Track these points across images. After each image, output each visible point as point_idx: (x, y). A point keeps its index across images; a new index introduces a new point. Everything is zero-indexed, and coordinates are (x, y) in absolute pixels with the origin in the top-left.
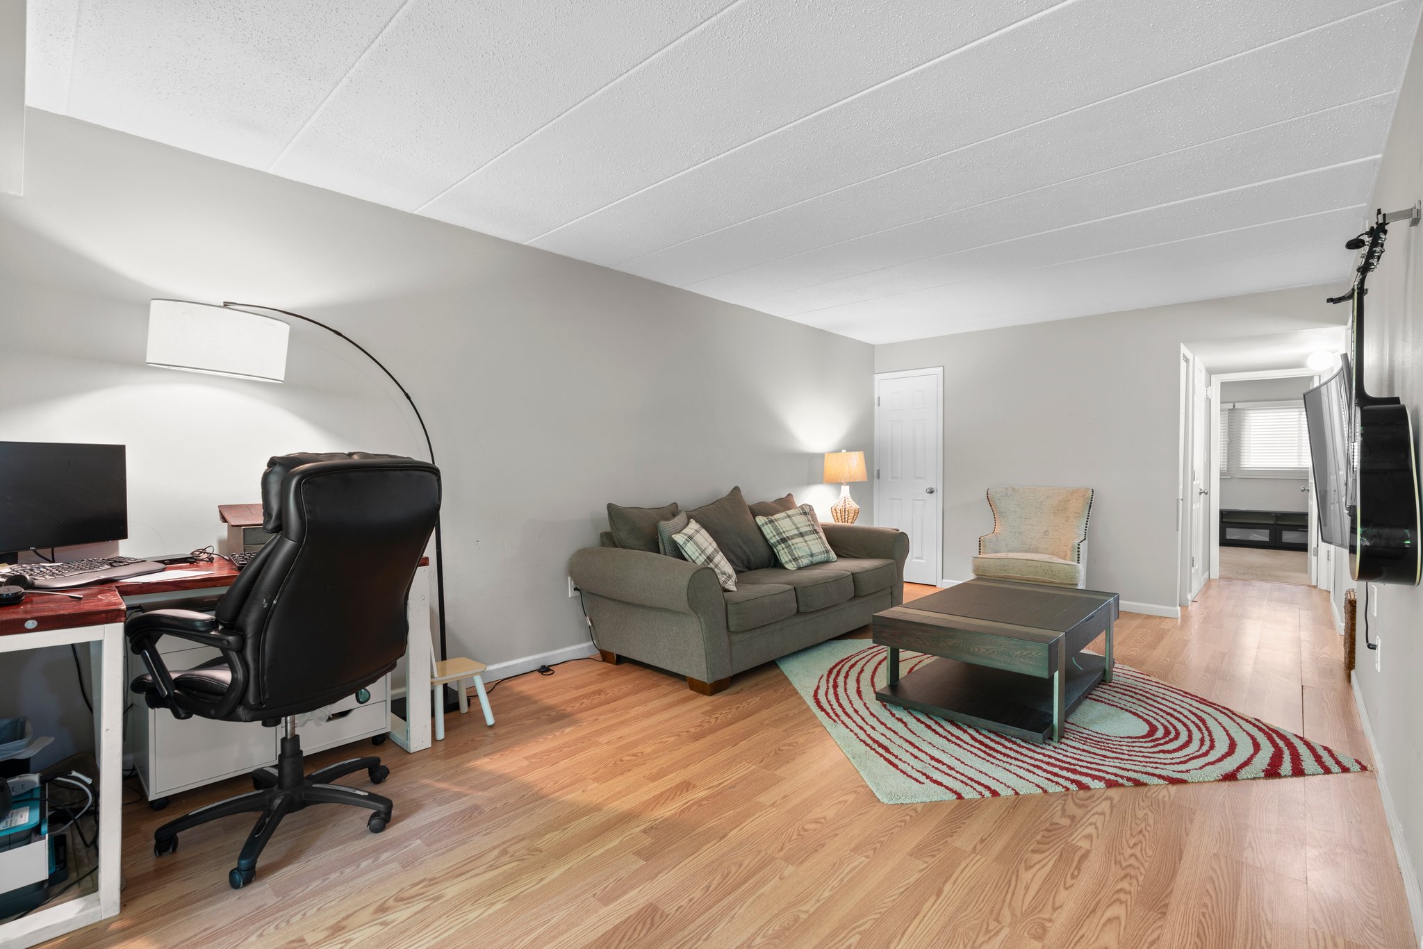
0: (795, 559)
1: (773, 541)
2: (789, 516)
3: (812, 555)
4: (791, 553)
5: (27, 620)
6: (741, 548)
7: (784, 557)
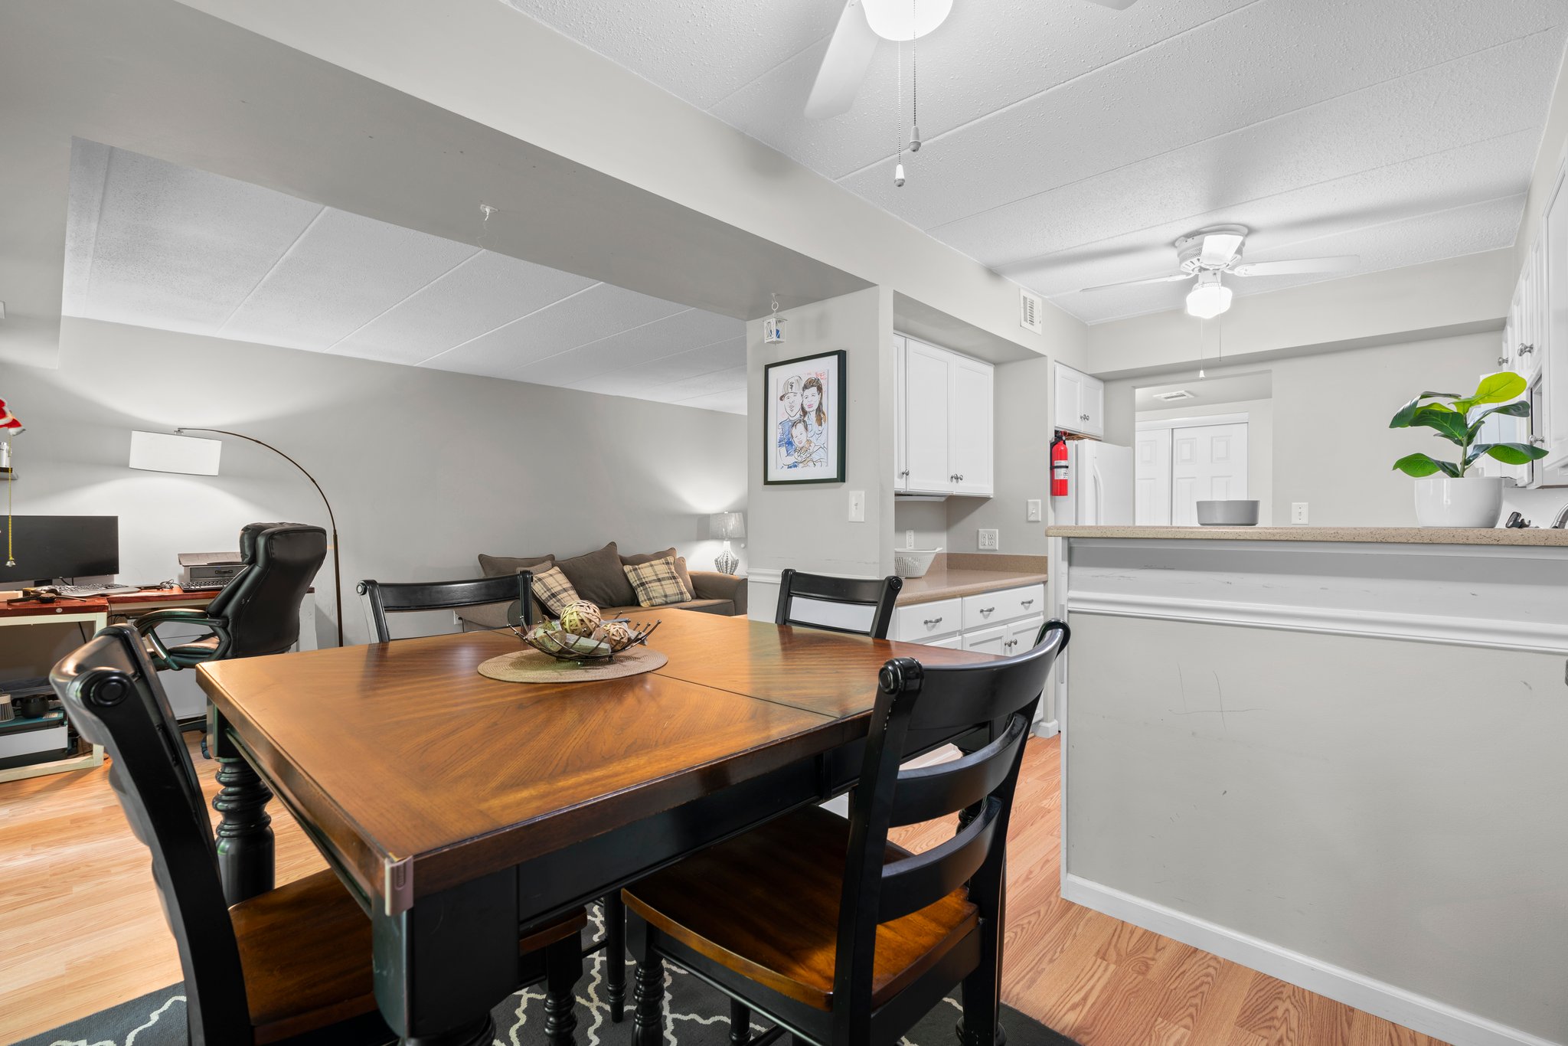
0: (650, 599)
1: (634, 585)
2: (652, 566)
3: (666, 596)
4: (647, 594)
5: (57, 608)
6: (603, 590)
7: (642, 597)
